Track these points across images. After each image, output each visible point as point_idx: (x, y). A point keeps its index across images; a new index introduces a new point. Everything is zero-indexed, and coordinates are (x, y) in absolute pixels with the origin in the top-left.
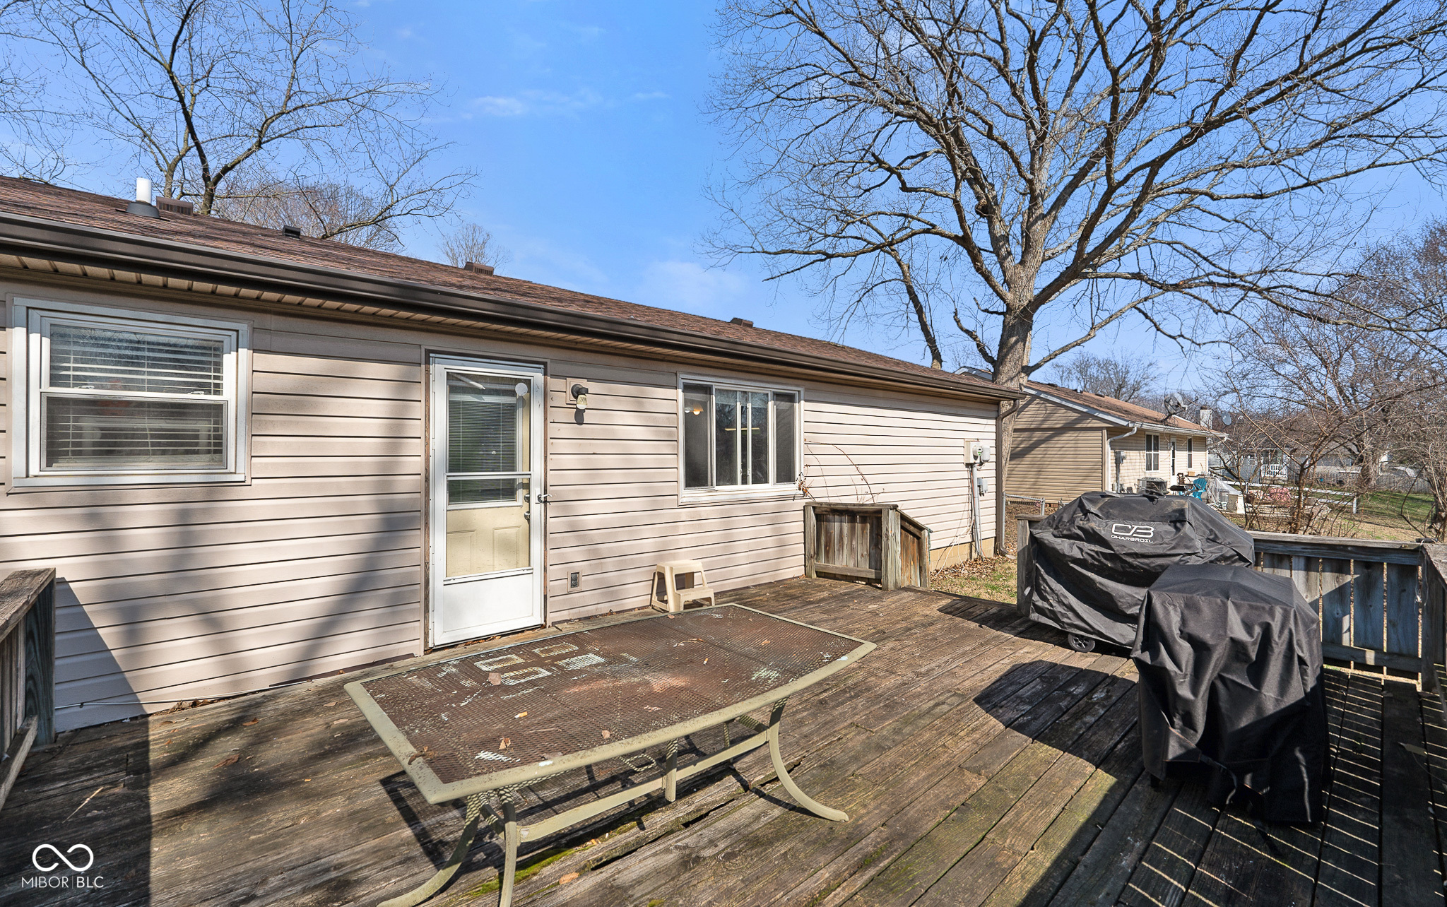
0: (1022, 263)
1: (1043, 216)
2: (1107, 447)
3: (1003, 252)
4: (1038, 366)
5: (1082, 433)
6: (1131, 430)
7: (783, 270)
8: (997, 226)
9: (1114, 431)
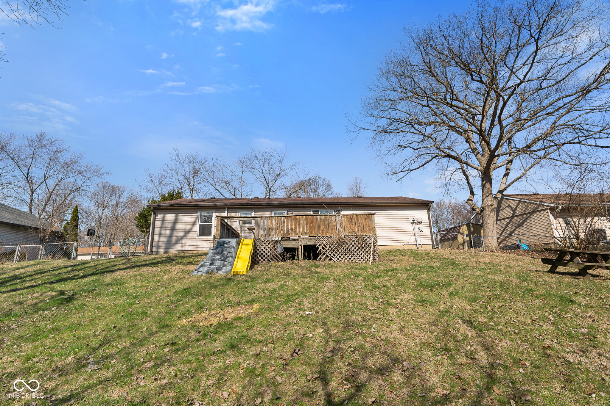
2: (552, 217)
5: (541, 213)
6: (558, 207)
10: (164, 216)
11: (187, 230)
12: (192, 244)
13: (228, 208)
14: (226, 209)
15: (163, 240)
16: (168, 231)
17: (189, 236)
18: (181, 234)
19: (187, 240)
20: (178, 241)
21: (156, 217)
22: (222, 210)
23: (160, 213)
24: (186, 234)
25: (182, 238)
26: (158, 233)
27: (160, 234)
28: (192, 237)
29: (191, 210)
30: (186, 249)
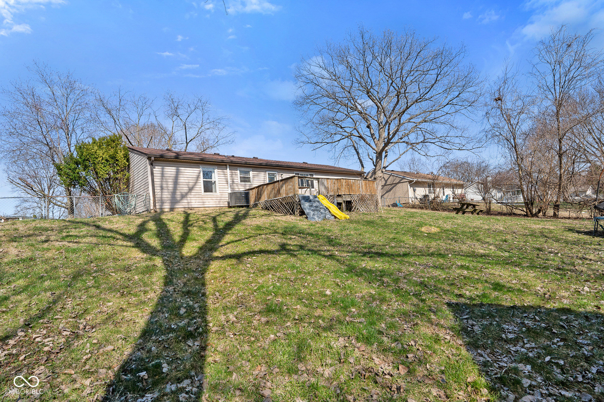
0: (379, 140)
1: (382, 128)
2: (409, 187)
3: (374, 137)
4: (387, 166)
5: (403, 184)
6: (414, 181)
7: (316, 147)
8: (372, 131)
9: (410, 182)
10: (163, 169)
11: (190, 186)
12: (198, 201)
13: (229, 165)
14: (228, 166)
15: (167, 195)
16: (171, 185)
17: (193, 193)
18: (185, 189)
19: (192, 196)
20: (183, 196)
21: (154, 169)
22: (223, 166)
23: (157, 164)
24: (191, 189)
25: (187, 194)
26: (159, 188)
27: (162, 188)
28: (197, 194)
29: (192, 164)
30: (193, 206)
